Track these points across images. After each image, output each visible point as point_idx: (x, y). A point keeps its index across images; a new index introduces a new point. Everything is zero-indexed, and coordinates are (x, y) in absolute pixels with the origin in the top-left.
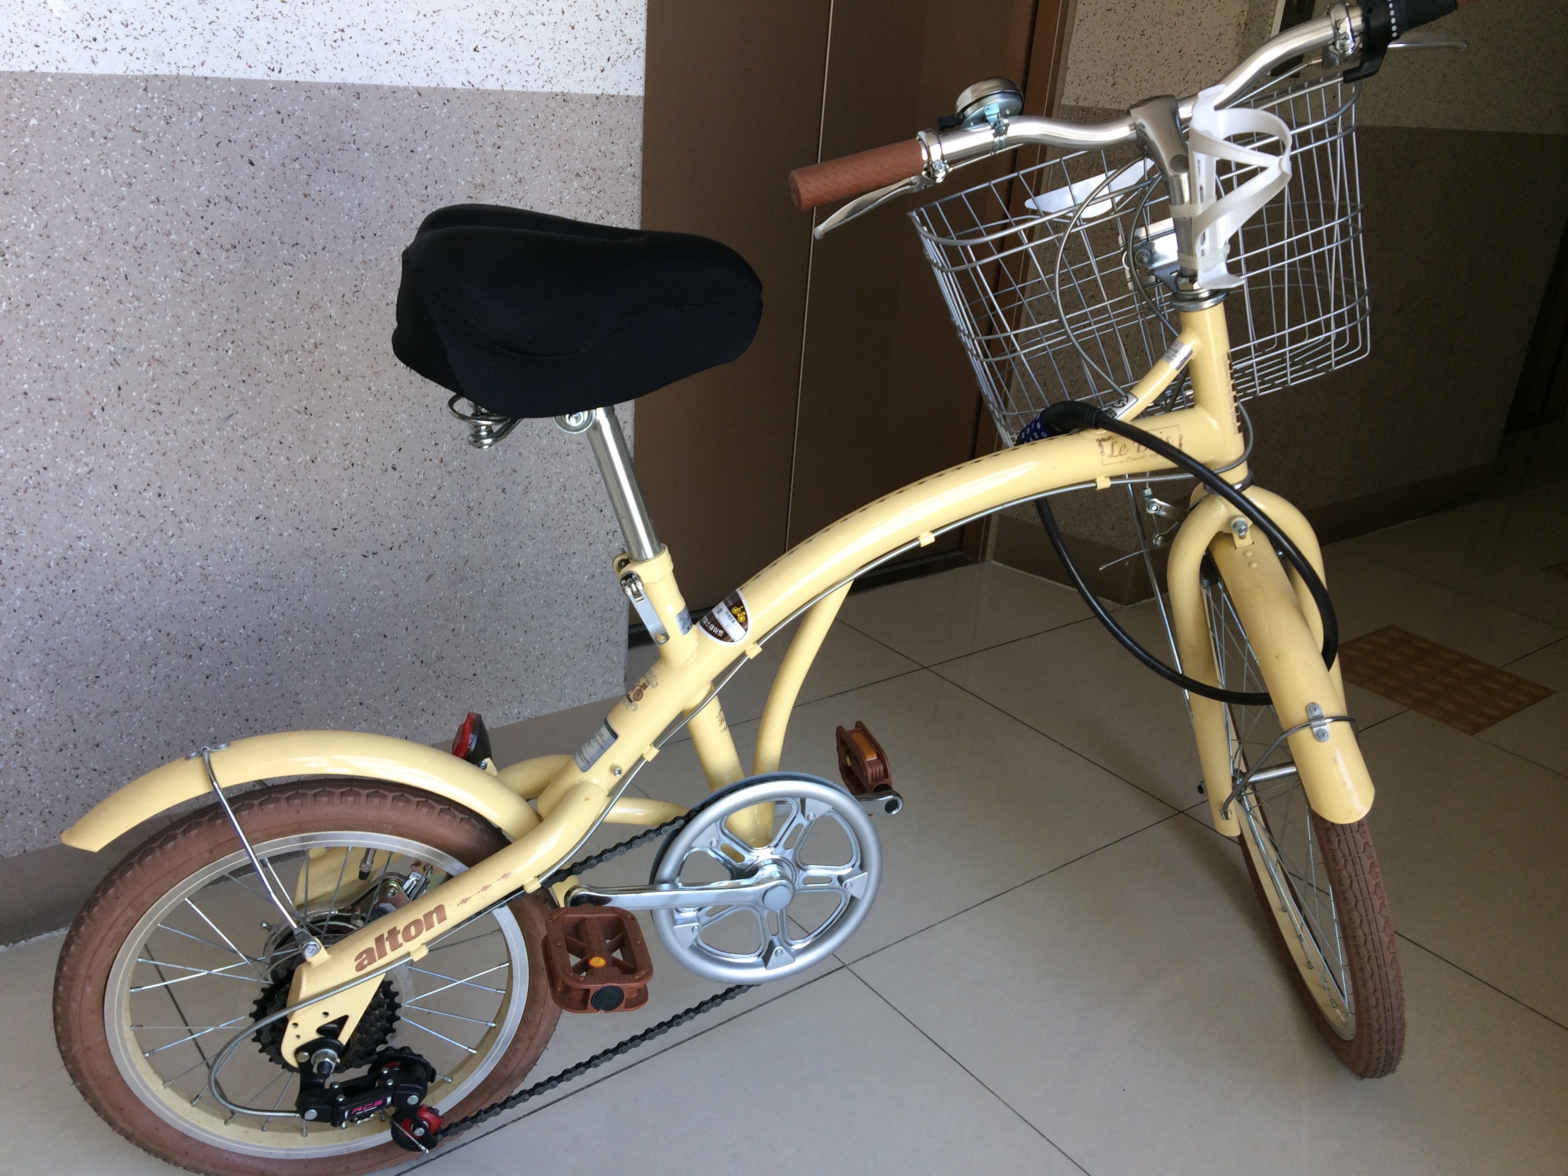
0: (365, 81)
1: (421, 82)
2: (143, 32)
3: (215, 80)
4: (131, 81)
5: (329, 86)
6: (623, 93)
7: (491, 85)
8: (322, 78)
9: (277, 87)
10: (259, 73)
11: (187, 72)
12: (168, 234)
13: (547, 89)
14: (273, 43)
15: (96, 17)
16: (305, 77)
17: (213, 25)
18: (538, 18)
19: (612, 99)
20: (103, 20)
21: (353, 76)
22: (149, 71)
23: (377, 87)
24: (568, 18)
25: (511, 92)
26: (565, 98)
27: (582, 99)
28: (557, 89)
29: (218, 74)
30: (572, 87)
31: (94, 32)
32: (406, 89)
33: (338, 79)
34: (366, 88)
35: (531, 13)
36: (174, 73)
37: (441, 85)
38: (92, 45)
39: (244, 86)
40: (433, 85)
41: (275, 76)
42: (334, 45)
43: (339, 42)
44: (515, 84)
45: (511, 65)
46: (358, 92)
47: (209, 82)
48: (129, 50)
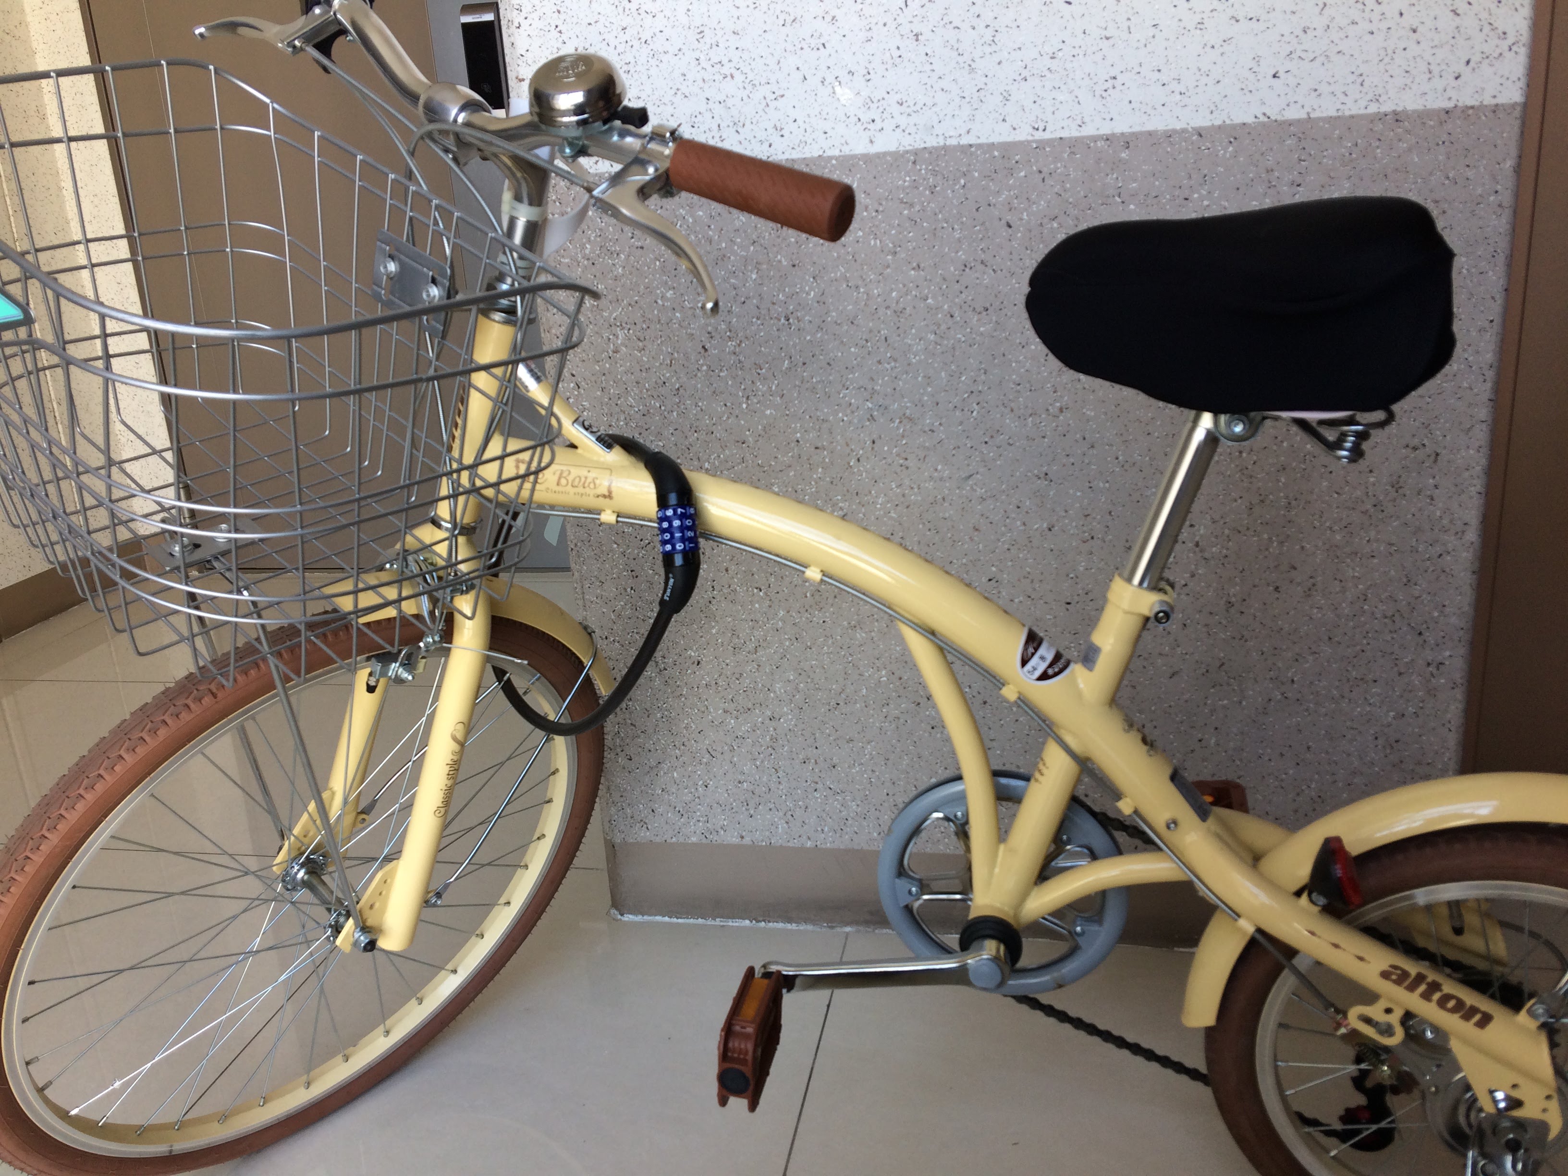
0: (1137, 129)
1: (1202, 120)
2: (915, 109)
3: (980, 146)
4: (902, 156)
5: (1095, 139)
6: (1488, 101)
7: (1294, 114)
8: (1089, 131)
9: (1041, 145)
10: (1023, 135)
11: (953, 142)
12: (926, 299)
13: (1373, 109)
14: (1039, 102)
15: (875, 100)
16: (1072, 132)
17: (982, 93)
18: (1364, 26)
19: (1471, 112)
20: (882, 102)
21: (1122, 126)
22: (920, 145)
23: (1150, 134)
24: (1409, 20)
25: (1319, 119)
26: (1398, 117)
27: (1423, 116)
28: (1387, 107)
29: (983, 140)
30: (1410, 102)
31: (874, 114)
32: (1184, 131)
33: (1106, 129)
34: (1136, 135)
35: (1354, 23)
36: (942, 144)
37: (1228, 122)
38: (872, 126)
39: (1007, 148)
40: (1218, 122)
41: (1039, 135)
42: (1104, 94)
43: (1110, 91)
44: (1327, 108)
45: (1324, 89)
46: (1127, 141)
47: (973, 149)
48: (902, 127)
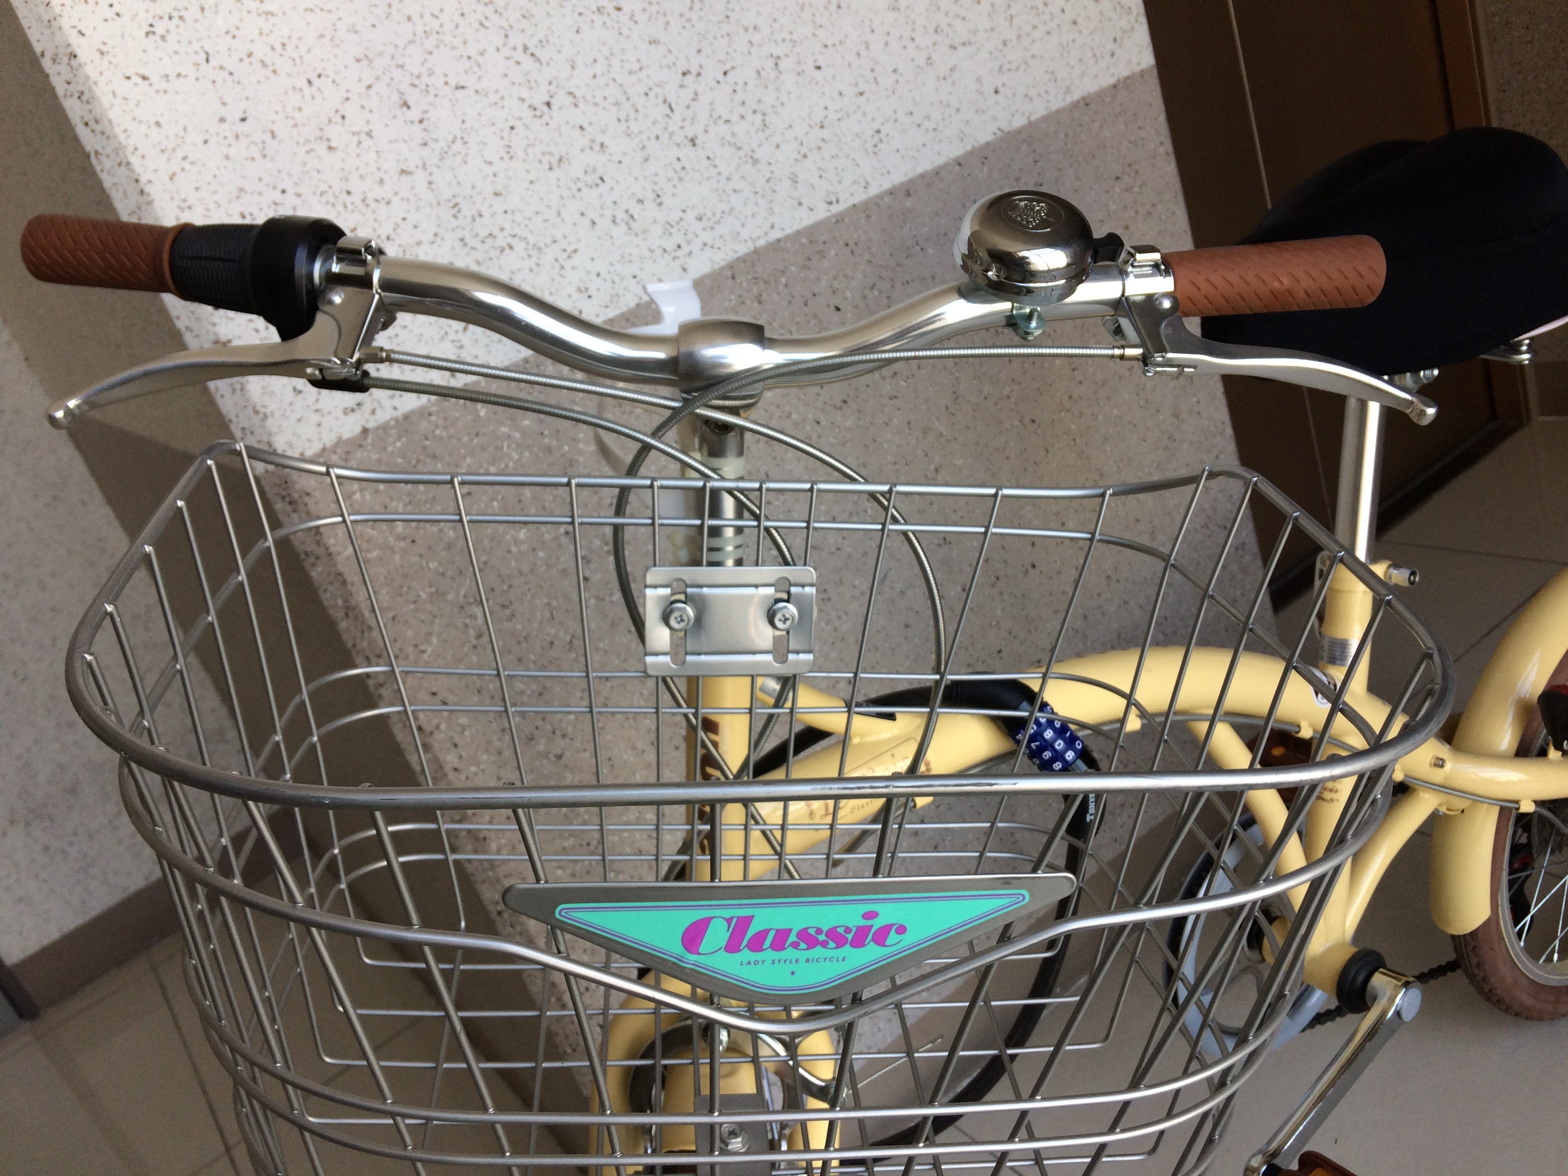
0: (911, 175)
1: (957, 150)
2: (715, 220)
5: (881, 196)
6: (1137, 69)
7: (1019, 122)
8: (875, 190)
9: (839, 220)
10: (821, 213)
11: (761, 242)
13: (1069, 100)
14: (824, 175)
15: (673, 223)
16: (860, 196)
18: (1043, 28)
19: (1128, 82)
20: (682, 223)
21: (900, 175)
22: (731, 257)
23: (922, 176)
24: (1070, 15)
25: (1037, 121)
26: (1086, 102)
27: (1100, 95)
28: (1076, 96)
29: (788, 231)
30: (1089, 86)
31: (678, 238)
32: (946, 165)
33: (887, 185)
34: (912, 182)
37: (976, 145)
39: (810, 233)
40: (969, 148)
41: (835, 209)
42: (876, 150)
43: (880, 146)
44: (1038, 110)
45: (1033, 93)
46: (907, 190)
